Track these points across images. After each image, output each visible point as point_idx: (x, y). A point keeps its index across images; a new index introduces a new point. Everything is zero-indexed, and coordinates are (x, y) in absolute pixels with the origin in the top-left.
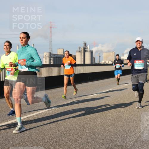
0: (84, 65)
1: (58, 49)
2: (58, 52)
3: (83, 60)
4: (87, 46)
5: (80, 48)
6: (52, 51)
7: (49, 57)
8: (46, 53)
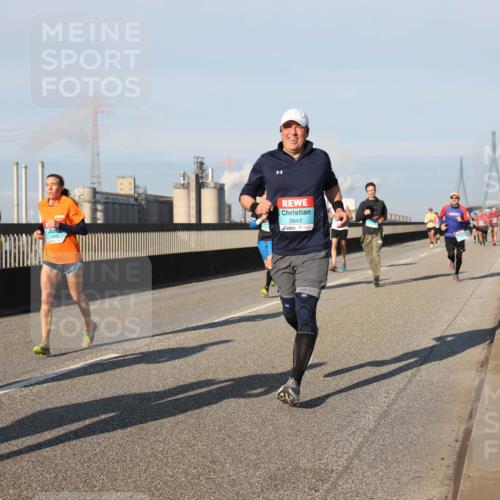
0: (199, 226)
1: (119, 177)
2: (119, 187)
3: (193, 212)
4: (207, 169)
5: (184, 175)
6: (100, 183)
7: (89, 202)
8: (81, 190)
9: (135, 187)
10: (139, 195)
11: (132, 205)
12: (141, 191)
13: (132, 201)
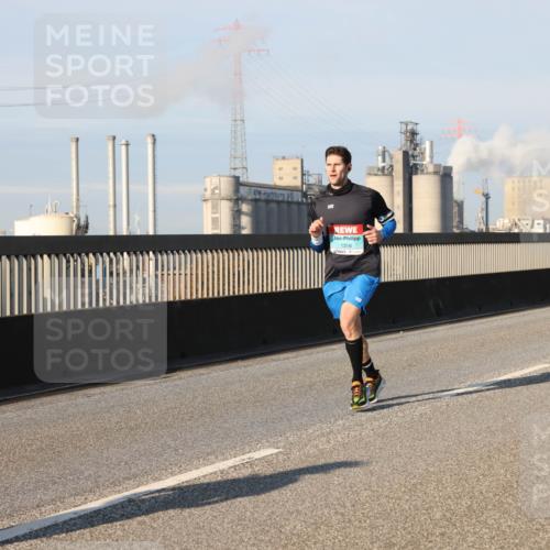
1: (276, 158)
2: (277, 174)
3: (399, 214)
4: (423, 143)
5: (384, 154)
6: (245, 169)
7: (230, 200)
8: (215, 180)
9: (303, 175)
10: (310, 186)
11: (299, 204)
12: (312, 180)
13: (298, 197)
